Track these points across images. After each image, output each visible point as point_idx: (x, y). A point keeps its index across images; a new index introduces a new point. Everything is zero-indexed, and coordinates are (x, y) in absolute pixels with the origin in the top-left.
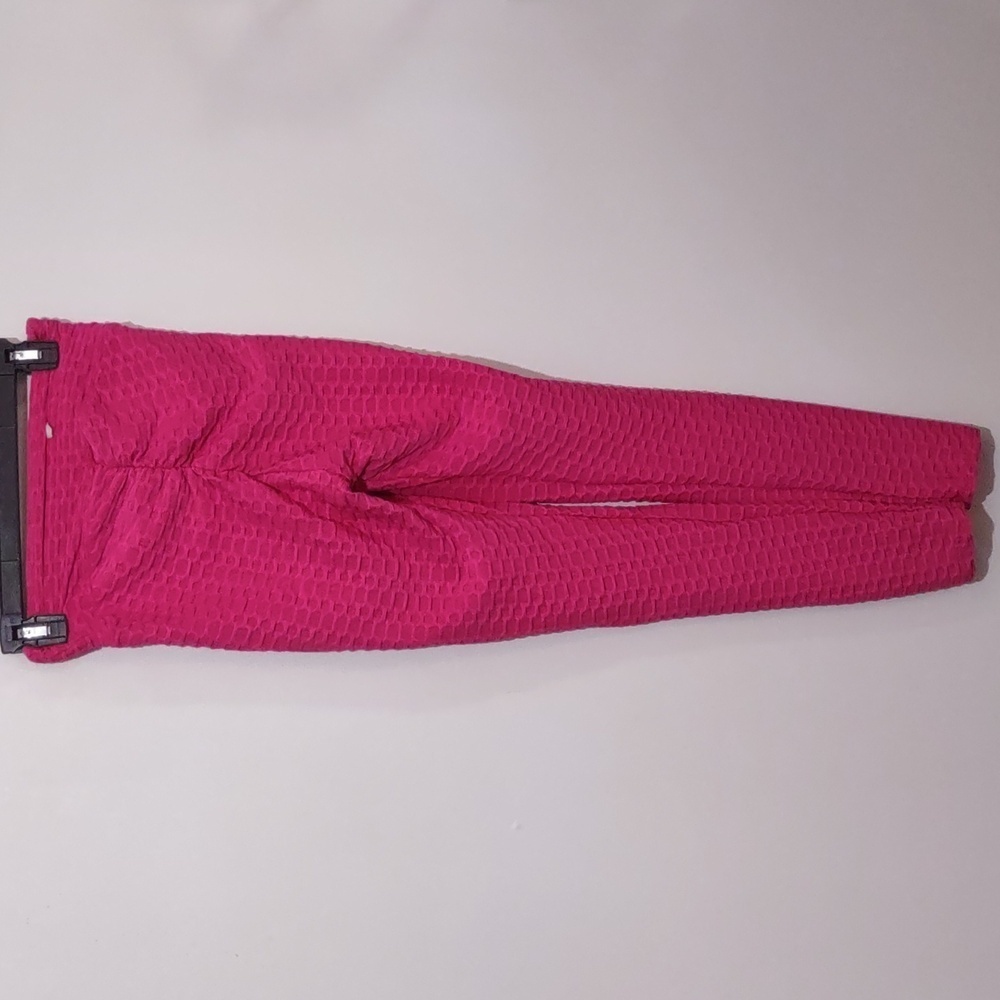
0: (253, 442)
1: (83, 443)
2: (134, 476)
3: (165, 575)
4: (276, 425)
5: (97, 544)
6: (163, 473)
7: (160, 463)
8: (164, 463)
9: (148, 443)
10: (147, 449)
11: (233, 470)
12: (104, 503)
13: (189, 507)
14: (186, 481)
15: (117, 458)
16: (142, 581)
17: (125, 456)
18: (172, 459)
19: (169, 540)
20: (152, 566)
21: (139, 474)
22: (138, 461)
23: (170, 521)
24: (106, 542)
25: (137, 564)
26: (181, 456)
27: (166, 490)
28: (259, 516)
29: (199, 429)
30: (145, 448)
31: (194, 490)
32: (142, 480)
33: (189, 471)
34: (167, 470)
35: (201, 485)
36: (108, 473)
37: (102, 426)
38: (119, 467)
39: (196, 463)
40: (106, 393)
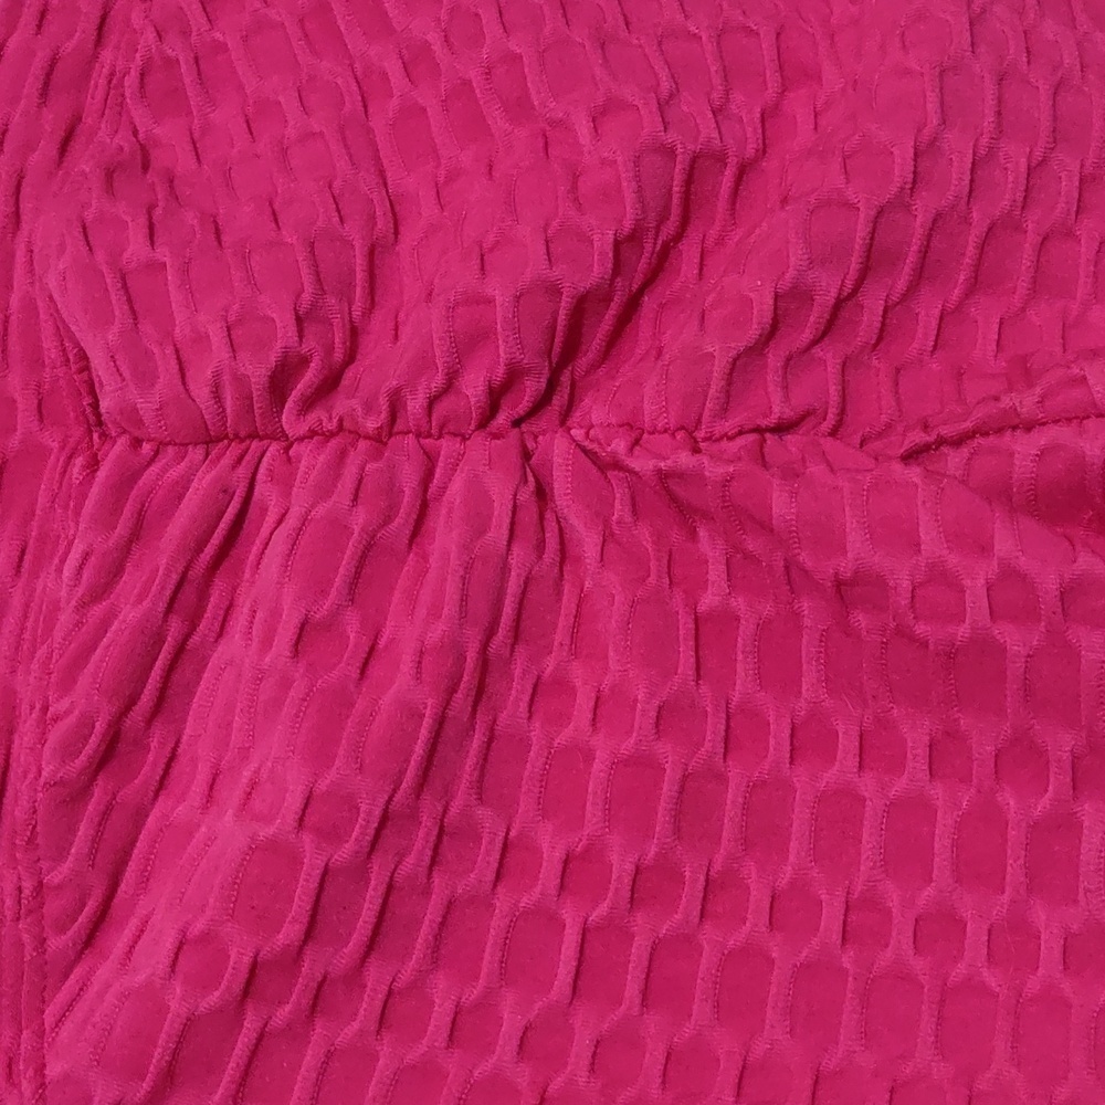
0: (873, 305)
1: (49, 345)
2: (286, 485)
3: (443, 997)
4: (979, 220)
5: (84, 830)
6: (431, 459)
7: (415, 405)
8: (432, 402)
9: (354, 333)
10: (350, 358)
11: (782, 428)
12: (131, 609)
13: (561, 636)
14: (542, 494)
15: (202, 394)
16: (320, 1028)
17: (240, 381)
18: (473, 387)
19: (461, 797)
20: (371, 945)
21: (311, 461)
22: (307, 405)
23: (461, 699)
24: (140, 816)
25: (290, 933)
26: (514, 375)
27: (446, 536)
28: (951, 654)
29: (603, 241)
30: (338, 355)
31: (588, 544)
32: (324, 491)
33: (558, 451)
34: (447, 446)
35: (620, 510)
36: (163, 472)
37: (136, 247)
38: (210, 439)
39: (597, 411)
40: (169, 133)
